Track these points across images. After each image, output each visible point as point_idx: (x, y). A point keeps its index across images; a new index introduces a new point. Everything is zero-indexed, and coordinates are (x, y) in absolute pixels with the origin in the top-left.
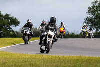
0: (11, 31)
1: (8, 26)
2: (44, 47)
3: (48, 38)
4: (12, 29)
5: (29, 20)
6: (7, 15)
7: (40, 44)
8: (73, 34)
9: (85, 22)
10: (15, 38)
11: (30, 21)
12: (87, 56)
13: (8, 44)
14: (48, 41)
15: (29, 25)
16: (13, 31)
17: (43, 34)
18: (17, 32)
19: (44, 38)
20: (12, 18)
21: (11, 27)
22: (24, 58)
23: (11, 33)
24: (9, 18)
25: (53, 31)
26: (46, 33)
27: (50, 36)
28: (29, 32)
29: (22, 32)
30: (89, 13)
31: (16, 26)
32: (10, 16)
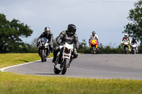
0: (20, 44)
1: (15, 37)
2: (58, 66)
3: (64, 53)
4: (21, 40)
5: (46, 28)
6: (14, 21)
7: (54, 61)
8: (108, 47)
9: (126, 31)
10: (25, 54)
11: (48, 29)
12: (128, 79)
13: (16, 62)
14: (64, 57)
15: (46, 35)
16: (23, 44)
17: (57, 48)
18: (28, 45)
19: (59, 53)
20: (21, 26)
21: (20, 37)
22: (39, 82)
23: (20, 46)
24: (18, 25)
25: (71, 44)
26: (61, 47)
27: (67, 51)
28: (47, 44)
29: (38, 45)
30: (131, 18)
31: (27, 36)
32: (18, 23)
